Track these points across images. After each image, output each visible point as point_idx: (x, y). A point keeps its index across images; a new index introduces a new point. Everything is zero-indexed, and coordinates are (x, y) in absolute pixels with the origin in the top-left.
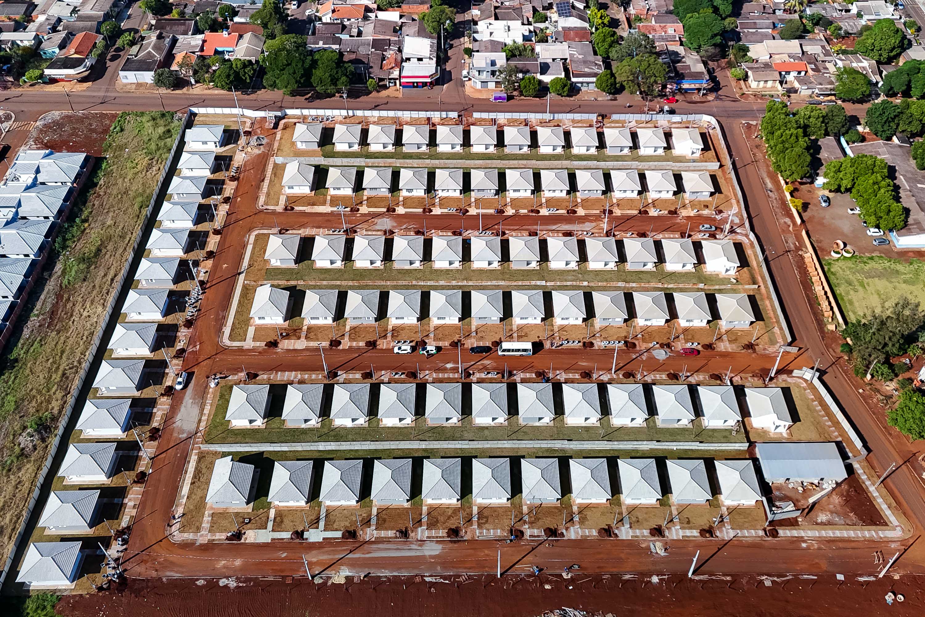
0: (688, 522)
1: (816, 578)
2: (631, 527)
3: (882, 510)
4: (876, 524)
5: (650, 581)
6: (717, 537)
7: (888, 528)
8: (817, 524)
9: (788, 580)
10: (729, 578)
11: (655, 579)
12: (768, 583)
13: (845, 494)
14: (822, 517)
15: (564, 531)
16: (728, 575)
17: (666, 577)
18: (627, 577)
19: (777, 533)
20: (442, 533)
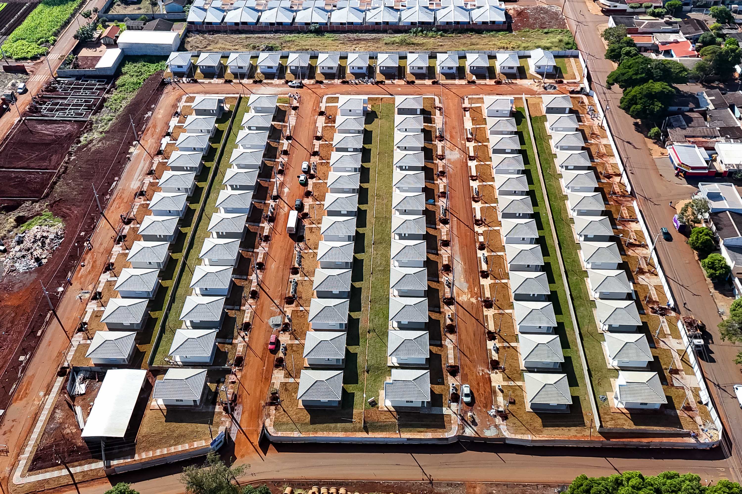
0: (97, 316)
1: (10, 394)
2: (108, 281)
3: (46, 472)
4: (34, 461)
5: (60, 286)
6: (77, 333)
7: (26, 471)
8: (55, 408)
9: (18, 373)
10: (39, 334)
11: (61, 289)
12: (22, 358)
13: (74, 441)
14: (59, 415)
15: (120, 245)
16: (41, 334)
17: (59, 296)
18: (70, 274)
19: (61, 376)
20: (145, 189)
